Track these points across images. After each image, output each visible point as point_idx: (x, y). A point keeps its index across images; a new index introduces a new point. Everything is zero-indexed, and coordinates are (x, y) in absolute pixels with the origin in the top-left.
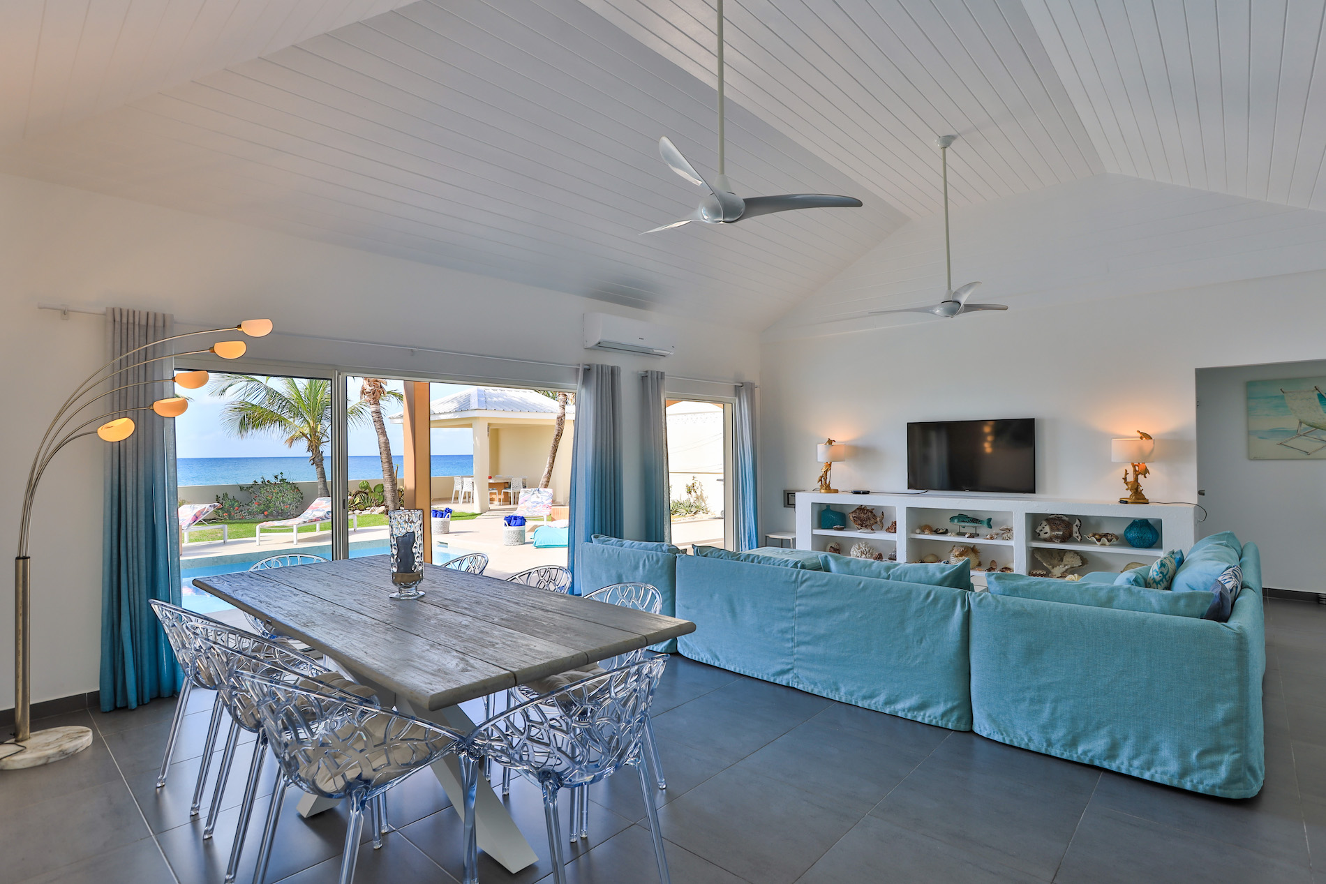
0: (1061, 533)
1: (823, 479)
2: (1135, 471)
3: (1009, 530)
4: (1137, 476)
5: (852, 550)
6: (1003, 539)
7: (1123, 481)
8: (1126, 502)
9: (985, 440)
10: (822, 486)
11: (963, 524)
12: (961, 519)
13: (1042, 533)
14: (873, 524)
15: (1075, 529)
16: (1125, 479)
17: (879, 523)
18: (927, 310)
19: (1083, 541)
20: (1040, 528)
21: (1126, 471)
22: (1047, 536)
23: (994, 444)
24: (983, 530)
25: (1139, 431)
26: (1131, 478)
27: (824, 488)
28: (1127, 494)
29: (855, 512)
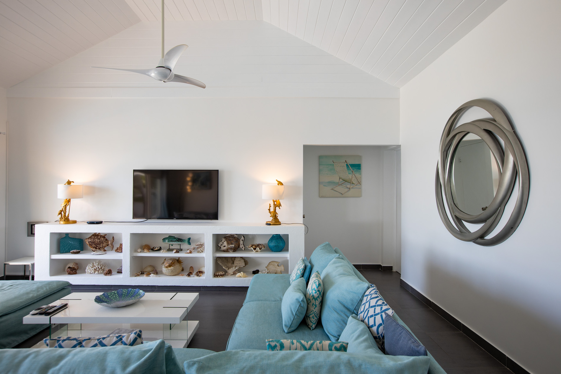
0: (233, 246)
1: (63, 213)
2: (274, 205)
3: (202, 245)
4: (275, 208)
5: (87, 268)
6: (198, 252)
7: (268, 211)
8: (270, 224)
9: (187, 185)
10: (61, 218)
11: (172, 243)
12: (170, 240)
13: (222, 247)
14: (105, 247)
15: (241, 242)
16: (269, 210)
17: (110, 245)
18: (145, 72)
19: (246, 250)
20: (221, 243)
21: (270, 204)
22: (225, 248)
23: (192, 187)
24: (185, 246)
25: (277, 180)
26: (272, 210)
27: (63, 220)
28: (270, 219)
29: (90, 238)
